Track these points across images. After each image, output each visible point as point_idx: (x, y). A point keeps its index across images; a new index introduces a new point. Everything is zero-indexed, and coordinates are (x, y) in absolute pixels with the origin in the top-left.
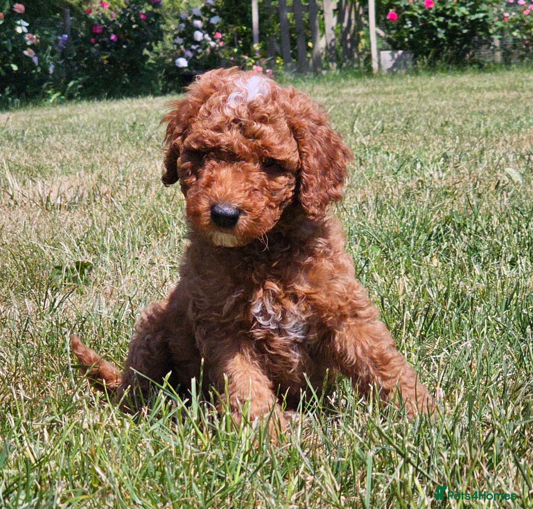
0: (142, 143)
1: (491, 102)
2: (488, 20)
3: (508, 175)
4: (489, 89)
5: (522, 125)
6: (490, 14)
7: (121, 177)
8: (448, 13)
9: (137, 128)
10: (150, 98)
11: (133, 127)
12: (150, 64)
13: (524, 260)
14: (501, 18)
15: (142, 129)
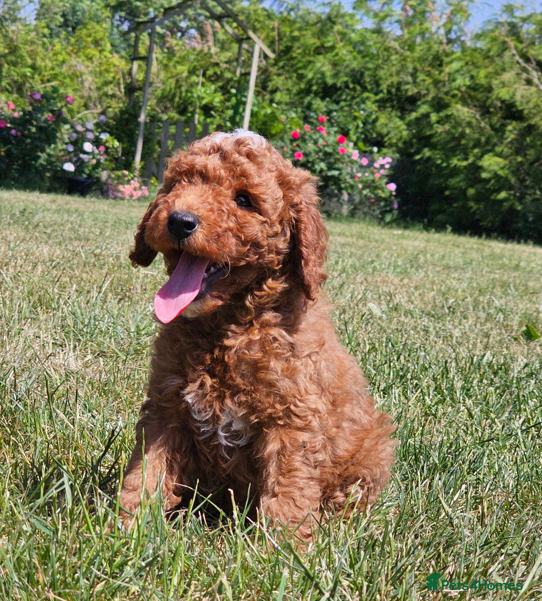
0: (30, 227)
1: (343, 245)
2: (341, 177)
3: (369, 310)
4: (339, 234)
5: (374, 269)
6: (344, 172)
7: (10, 253)
8: (310, 165)
9: (26, 214)
10: (37, 194)
11: (22, 212)
12: (41, 165)
13: (397, 391)
14: (353, 177)
15: (30, 215)
